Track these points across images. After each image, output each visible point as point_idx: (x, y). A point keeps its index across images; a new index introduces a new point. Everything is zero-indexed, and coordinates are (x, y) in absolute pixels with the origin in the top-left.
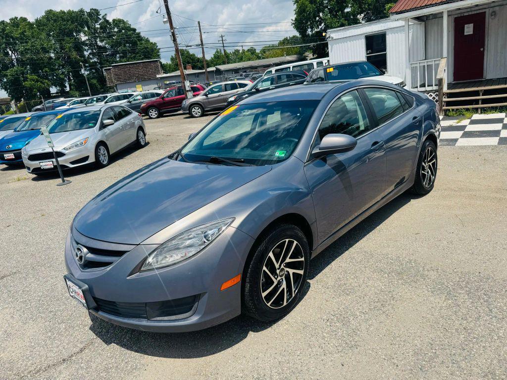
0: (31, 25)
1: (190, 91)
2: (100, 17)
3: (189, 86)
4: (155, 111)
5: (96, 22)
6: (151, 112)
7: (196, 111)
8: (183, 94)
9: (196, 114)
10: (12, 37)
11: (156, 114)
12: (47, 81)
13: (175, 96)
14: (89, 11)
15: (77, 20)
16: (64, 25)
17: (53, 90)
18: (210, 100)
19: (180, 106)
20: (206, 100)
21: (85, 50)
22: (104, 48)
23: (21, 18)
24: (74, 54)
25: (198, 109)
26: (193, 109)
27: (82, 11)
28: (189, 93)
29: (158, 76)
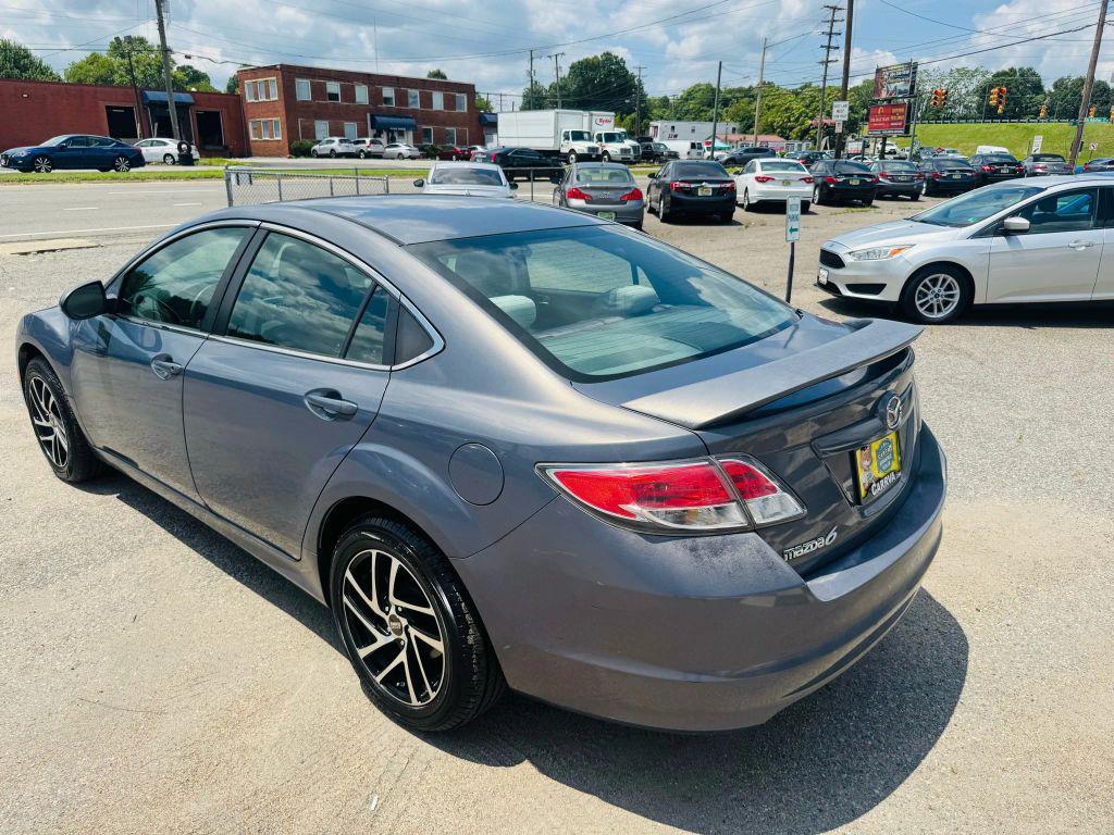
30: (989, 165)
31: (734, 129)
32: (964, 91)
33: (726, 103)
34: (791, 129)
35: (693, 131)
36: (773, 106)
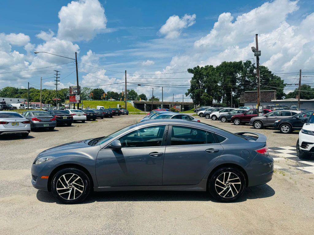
0: (214, 69)
1: (261, 112)
2: (251, 65)
3: (261, 110)
4: (238, 121)
5: (248, 67)
6: (236, 121)
7: (258, 125)
8: (257, 114)
9: (257, 127)
10: (202, 75)
11: (238, 123)
12: (211, 97)
13: (253, 114)
14: (245, 62)
15: (237, 67)
16: (229, 69)
17: (214, 101)
18: (268, 119)
19: (249, 121)
20: (266, 120)
21: (238, 82)
22: (249, 81)
23: (211, 65)
24: (230, 84)
25: (259, 124)
26: (256, 123)
27: (241, 62)
28: (261, 113)
29: (272, 101)
30: (114, 110)
31: (25, 100)
32: (87, 93)
33: (21, 93)
34: (45, 101)
35: (11, 101)
36: (37, 95)
